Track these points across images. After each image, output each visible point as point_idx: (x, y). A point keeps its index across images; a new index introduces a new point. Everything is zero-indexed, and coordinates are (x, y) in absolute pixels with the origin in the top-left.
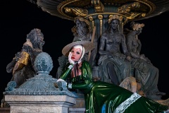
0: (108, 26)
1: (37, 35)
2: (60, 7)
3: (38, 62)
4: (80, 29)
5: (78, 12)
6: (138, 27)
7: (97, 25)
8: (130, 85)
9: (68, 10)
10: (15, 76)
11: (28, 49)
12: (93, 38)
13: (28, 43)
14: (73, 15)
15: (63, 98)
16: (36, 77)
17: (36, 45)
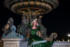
0: (32, 16)
1: (11, 20)
2: (18, 11)
3: (12, 28)
4: (24, 17)
5: (23, 12)
6: (41, 17)
7: (29, 16)
8: (38, 34)
9: (20, 12)
10: (5, 32)
11: (9, 24)
12: (28, 20)
13: (9, 22)
14: (22, 13)
15: (19, 39)
16: (11, 33)
17: (11, 23)
